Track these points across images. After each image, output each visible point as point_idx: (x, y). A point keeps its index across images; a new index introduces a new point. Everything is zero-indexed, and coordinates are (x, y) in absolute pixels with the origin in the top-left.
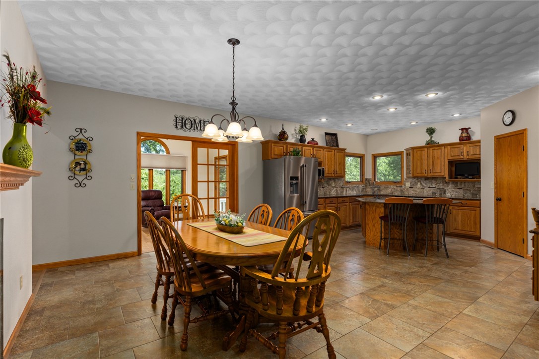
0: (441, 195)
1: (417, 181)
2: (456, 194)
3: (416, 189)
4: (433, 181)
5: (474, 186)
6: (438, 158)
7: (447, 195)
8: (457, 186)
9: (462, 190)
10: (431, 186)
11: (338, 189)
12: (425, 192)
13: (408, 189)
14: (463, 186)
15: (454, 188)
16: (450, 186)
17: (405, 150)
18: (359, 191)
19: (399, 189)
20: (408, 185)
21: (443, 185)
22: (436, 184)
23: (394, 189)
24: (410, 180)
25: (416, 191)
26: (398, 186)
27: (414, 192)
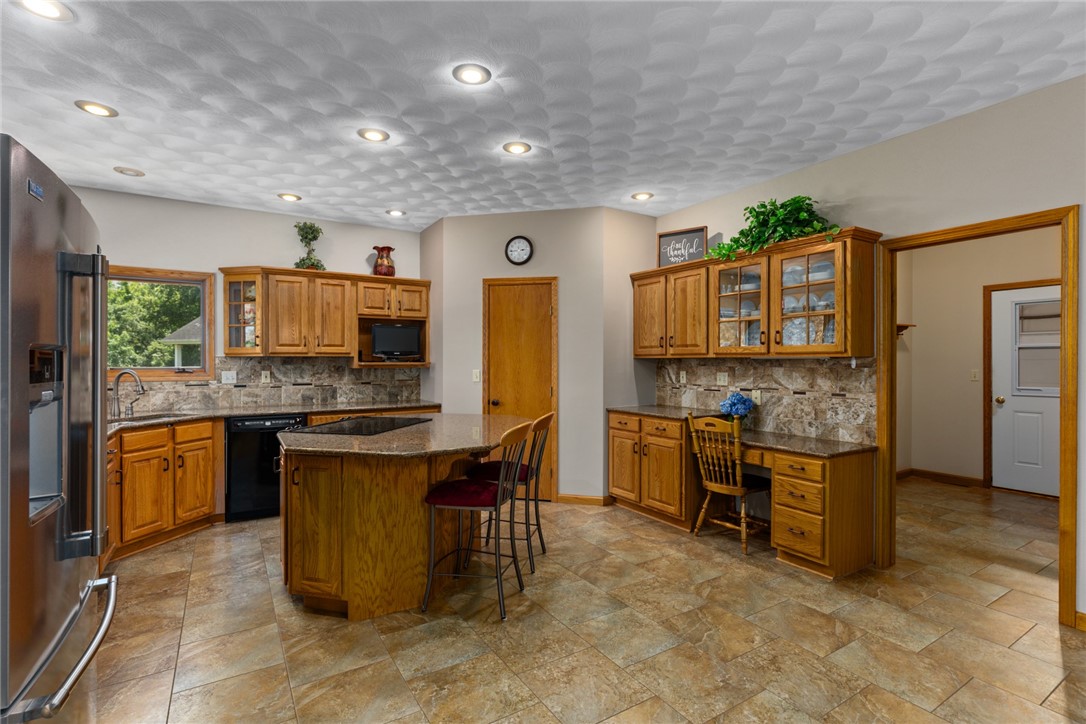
0: (324, 400)
1: (258, 369)
2: (360, 396)
3: (257, 391)
4: (304, 366)
5: (393, 377)
6: (336, 307)
7: (339, 400)
8: (361, 376)
9: (370, 387)
10: (300, 381)
12: (283, 398)
13: (229, 391)
14: (372, 378)
15: (354, 384)
16: (346, 379)
17: (220, 270)
19: (196, 392)
20: (229, 377)
21: (330, 376)
22: (314, 375)
23: (177, 392)
24: (236, 365)
25: (257, 396)
26: (192, 383)
27: (250, 399)
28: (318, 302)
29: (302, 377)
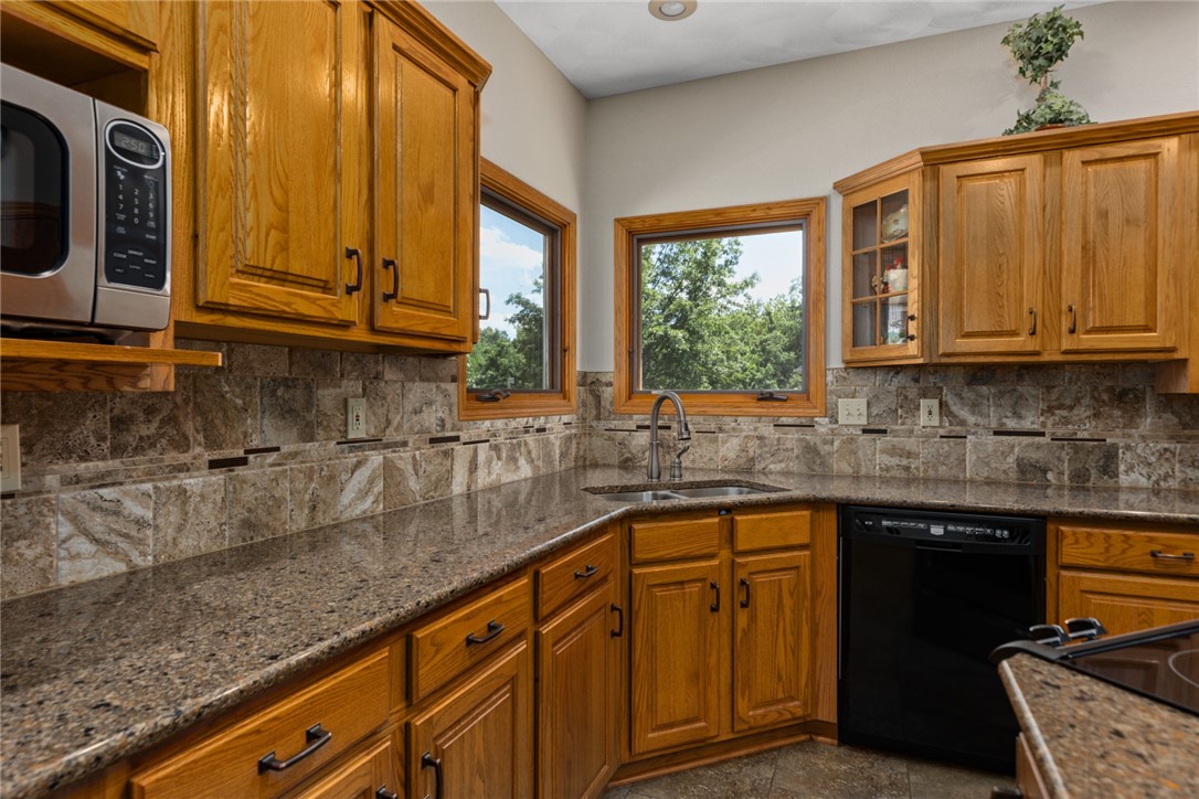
0: (1080, 482)
1: (912, 392)
3: (910, 444)
4: (1026, 389)
6: (1129, 220)
7: (1125, 480)
10: (1011, 424)
11: (403, 458)
12: (970, 458)
13: (852, 440)
15: (1171, 438)
16: (1147, 423)
17: (837, 186)
18: (548, 458)
19: (793, 436)
20: (853, 411)
21: (1097, 415)
22: (1050, 410)
23: (761, 438)
24: (867, 384)
25: (909, 455)
26: (784, 420)
27: (895, 461)
28: (1073, 215)
29: (1020, 417)
